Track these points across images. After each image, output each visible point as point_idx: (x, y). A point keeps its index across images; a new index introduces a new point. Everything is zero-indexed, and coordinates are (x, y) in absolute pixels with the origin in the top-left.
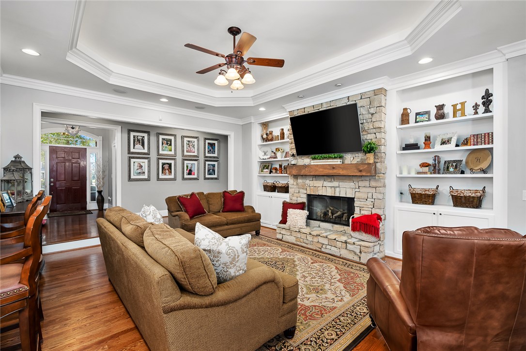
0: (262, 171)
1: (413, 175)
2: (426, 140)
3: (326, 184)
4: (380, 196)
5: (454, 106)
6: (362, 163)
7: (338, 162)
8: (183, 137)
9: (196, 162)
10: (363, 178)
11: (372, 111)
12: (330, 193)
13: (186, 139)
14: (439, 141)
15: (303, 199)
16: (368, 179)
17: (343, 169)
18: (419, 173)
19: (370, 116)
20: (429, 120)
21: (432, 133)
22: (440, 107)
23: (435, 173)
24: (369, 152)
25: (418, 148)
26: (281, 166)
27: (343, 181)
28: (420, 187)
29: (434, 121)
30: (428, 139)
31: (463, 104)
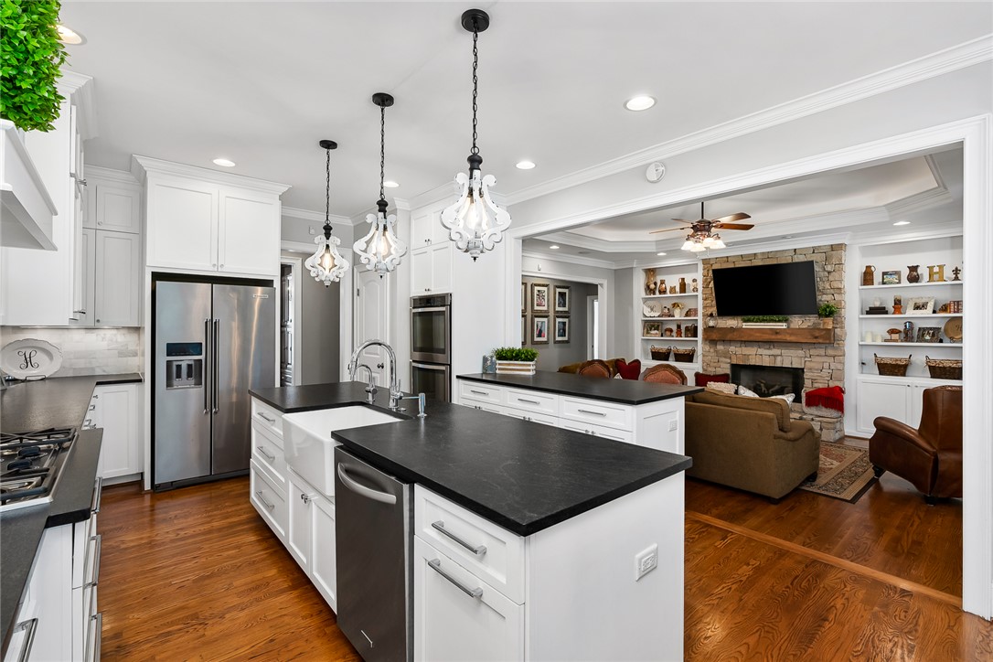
0: (648, 333)
1: (879, 342)
2: (895, 304)
3: (761, 351)
4: (839, 367)
5: (931, 268)
6: (815, 328)
7: (783, 326)
8: (533, 286)
9: (545, 320)
10: (816, 346)
11: (829, 268)
12: (767, 362)
13: (536, 288)
14: (911, 305)
15: (726, 369)
16: (824, 346)
17: (791, 334)
18: (886, 341)
19: (827, 274)
20: (899, 282)
21: (903, 295)
22: (913, 269)
23: (906, 341)
24: (827, 316)
25: (886, 313)
26: (679, 327)
27: (787, 348)
28: (889, 356)
29: (905, 283)
30: (898, 303)
31: (941, 267)
